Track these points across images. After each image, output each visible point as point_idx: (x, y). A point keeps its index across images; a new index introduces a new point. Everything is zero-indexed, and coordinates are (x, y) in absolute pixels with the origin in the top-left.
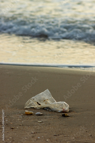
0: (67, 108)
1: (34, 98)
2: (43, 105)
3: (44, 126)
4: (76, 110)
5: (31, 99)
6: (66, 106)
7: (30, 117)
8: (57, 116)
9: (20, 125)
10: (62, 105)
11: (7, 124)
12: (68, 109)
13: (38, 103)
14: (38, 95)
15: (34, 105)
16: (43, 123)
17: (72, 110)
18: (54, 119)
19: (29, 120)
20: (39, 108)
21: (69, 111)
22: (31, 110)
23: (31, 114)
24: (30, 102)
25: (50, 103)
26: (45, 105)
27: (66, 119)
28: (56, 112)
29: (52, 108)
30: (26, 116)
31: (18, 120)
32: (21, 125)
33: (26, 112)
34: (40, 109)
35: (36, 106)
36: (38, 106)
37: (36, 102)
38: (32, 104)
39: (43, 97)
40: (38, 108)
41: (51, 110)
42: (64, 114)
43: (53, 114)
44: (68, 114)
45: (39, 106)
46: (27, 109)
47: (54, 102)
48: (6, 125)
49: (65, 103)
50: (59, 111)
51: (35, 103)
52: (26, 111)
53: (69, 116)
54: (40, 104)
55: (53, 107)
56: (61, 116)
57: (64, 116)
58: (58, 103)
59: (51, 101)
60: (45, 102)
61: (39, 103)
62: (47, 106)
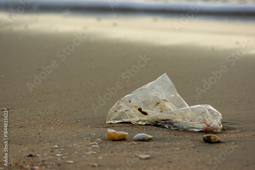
0: (216, 122)
1: (130, 98)
2: (154, 114)
3: (156, 167)
4: (241, 126)
5: (123, 101)
6: (213, 117)
7: (120, 146)
8: (190, 143)
9: (94, 166)
10: (204, 113)
11: (59, 165)
12: (220, 123)
13: (140, 110)
14: (141, 90)
15: (132, 117)
16: (154, 161)
17: (230, 126)
18: (182, 148)
19: (116, 153)
20: (144, 123)
21: (223, 129)
22: (123, 128)
23: (122, 139)
24: (120, 107)
25: (172, 110)
26: (160, 113)
27: (213, 148)
28: (186, 131)
29: (176, 122)
30: (110, 144)
31: (89, 153)
32: (96, 165)
33: (109, 134)
34: (146, 125)
35: (136, 118)
36: (142, 119)
37: (135, 107)
38: (126, 113)
39: (153, 94)
40: (140, 123)
41: (175, 127)
42: (208, 137)
43: (180, 137)
44: (218, 137)
45: (145, 118)
46: (111, 126)
47: (183, 106)
48: (56, 166)
49: (210, 107)
50: (194, 130)
51: (134, 111)
52: (110, 131)
53: (222, 140)
54: (145, 114)
55: (179, 120)
56: (200, 141)
57: (208, 141)
58: (193, 109)
59: (174, 103)
60: (157, 107)
61: (143, 110)
62: (164, 116)
